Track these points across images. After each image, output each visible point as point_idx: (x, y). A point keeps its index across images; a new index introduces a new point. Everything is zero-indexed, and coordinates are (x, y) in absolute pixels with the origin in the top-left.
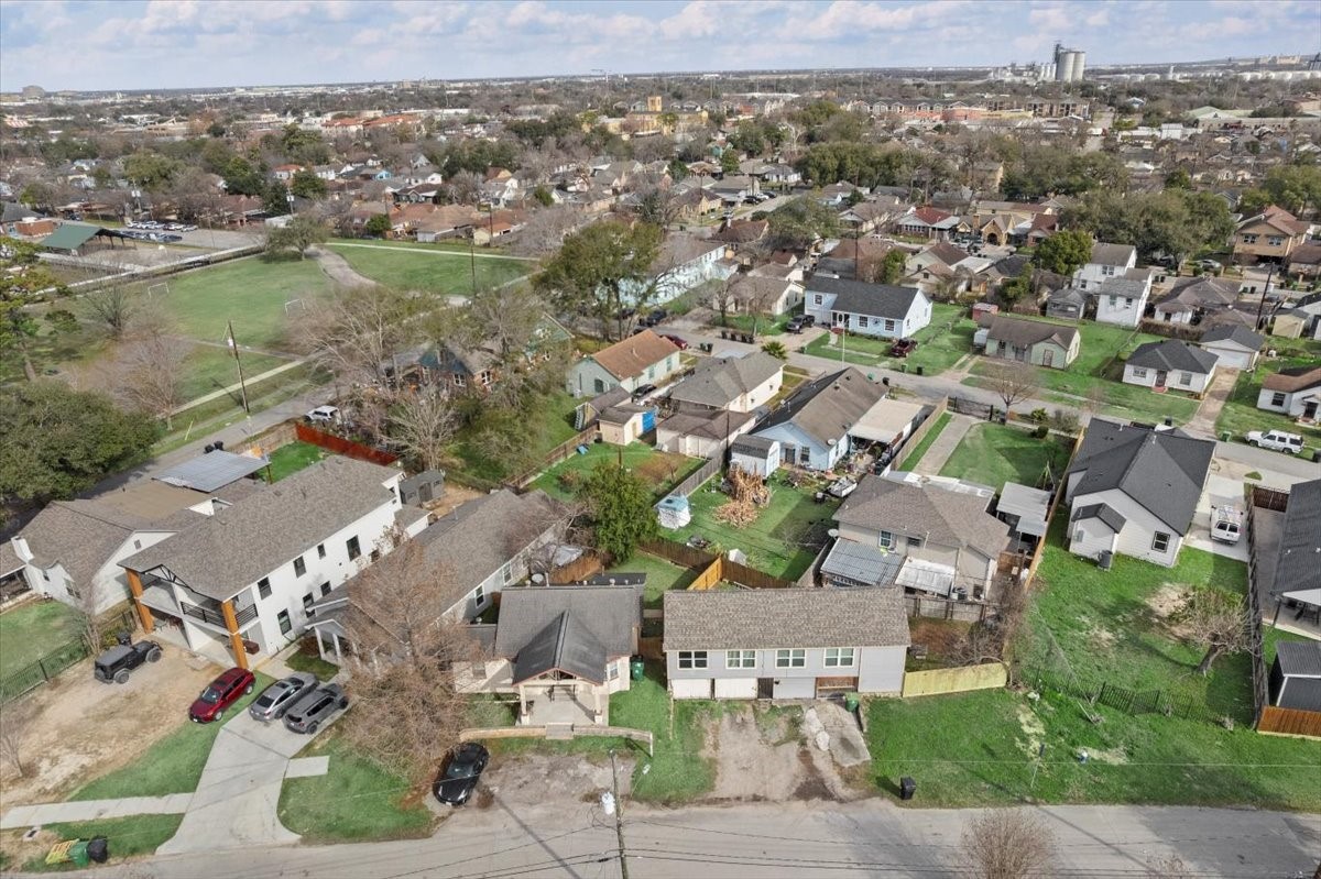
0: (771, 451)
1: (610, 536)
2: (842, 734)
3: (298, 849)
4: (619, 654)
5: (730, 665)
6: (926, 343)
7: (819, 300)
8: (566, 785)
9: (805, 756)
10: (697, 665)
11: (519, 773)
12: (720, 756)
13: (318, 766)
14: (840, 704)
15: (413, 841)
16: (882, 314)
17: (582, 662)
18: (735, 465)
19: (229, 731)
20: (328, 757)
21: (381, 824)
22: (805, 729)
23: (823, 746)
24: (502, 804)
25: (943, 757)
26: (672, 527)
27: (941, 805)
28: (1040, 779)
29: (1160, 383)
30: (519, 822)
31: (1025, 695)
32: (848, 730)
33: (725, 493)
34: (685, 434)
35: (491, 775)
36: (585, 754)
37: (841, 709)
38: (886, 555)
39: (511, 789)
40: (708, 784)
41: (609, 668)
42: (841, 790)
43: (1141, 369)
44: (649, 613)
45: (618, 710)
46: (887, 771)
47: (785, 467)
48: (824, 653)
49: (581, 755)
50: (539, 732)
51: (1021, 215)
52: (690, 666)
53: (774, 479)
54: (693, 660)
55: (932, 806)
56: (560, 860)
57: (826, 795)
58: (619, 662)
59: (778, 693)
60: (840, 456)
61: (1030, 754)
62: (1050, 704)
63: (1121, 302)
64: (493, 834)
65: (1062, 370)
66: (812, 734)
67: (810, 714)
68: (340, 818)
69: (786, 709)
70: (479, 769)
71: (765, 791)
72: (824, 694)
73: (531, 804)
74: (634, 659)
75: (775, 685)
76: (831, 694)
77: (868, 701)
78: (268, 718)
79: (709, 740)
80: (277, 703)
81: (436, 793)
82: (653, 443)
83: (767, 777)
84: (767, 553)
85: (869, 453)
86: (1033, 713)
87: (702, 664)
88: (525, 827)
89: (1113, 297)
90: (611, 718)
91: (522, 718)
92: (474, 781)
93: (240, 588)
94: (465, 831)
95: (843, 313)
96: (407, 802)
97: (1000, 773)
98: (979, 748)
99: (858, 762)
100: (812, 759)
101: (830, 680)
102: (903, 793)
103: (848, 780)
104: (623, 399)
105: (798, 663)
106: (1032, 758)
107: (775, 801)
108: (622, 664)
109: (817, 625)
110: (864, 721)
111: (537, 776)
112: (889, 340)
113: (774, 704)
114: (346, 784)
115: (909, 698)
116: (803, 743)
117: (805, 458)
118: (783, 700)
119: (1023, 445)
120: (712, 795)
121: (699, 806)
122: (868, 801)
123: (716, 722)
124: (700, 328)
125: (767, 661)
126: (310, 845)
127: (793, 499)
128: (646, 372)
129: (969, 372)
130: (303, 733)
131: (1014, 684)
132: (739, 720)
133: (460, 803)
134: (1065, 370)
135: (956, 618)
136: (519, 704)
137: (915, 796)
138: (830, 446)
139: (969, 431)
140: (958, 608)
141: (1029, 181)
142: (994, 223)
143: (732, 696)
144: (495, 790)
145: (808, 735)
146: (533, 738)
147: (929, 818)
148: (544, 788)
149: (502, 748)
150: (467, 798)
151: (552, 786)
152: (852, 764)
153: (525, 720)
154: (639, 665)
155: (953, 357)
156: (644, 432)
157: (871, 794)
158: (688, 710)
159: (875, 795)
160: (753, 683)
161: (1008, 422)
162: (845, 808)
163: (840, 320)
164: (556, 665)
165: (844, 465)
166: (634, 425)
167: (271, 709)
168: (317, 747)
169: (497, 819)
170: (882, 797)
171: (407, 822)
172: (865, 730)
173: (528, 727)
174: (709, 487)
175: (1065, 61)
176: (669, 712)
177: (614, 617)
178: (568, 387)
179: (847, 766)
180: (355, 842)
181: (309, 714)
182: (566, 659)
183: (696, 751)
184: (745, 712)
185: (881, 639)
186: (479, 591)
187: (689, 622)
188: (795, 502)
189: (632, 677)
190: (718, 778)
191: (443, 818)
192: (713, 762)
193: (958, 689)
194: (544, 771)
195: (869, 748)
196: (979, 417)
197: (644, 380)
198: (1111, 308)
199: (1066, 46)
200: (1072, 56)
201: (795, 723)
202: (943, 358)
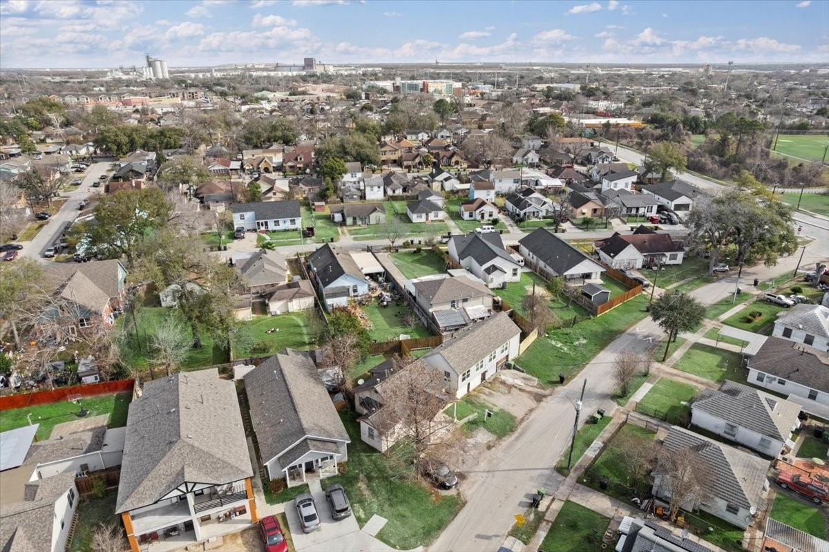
2: (520, 377)
7: (242, 218)
8: (476, 450)
9: (521, 390)
10: (467, 378)
12: (500, 407)
14: (506, 369)
16: (287, 217)
22: (509, 383)
23: (521, 384)
24: (469, 472)
27: (571, 379)
28: (579, 357)
29: (427, 219)
30: (484, 472)
31: (545, 336)
32: (521, 375)
37: (512, 371)
38: (456, 311)
40: (512, 417)
42: (547, 392)
43: (419, 215)
46: (547, 379)
48: (501, 349)
52: (465, 379)
54: (466, 375)
57: (544, 396)
61: (568, 353)
62: (553, 335)
63: (376, 188)
66: (513, 383)
67: (503, 377)
69: (494, 380)
71: (529, 407)
72: (501, 369)
73: (477, 464)
75: (486, 373)
76: (503, 368)
77: (515, 363)
79: (489, 405)
83: (523, 403)
86: (553, 340)
88: (488, 471)
89: (372, 187)
94: (474, 489)
95: (263, 221)
96: (437, 500)
97: (569, 361)
98: (556, 358)
99: (536, 382)
100: (524, 390)
101: (500, 361)
102: (562, 380)
103: (542, 388)
105: (494, 357)
106: (570, 354)
107: (536, 408)
110: (522, 370)
111: (463, 455)
113: (488, 382)
114: (403, 516)
115: (521, 355)
116: (514, 387)
117: (355, 291)
118: (489, 379)
120: (518, 419)
121: (520, 425)
122: (556, 390)
127: (374, 310)
129: (351, 235)
131: (540, 335)
132: (487, 393)
138: (367, 281)
142: (266, 162)
143: (475, 387)
144: (458, 470)
147: (575, 384)
148: (471, 457)
151: (472, 454)
155: (334, 230)
157: (553, 388)
158: (467, 401)
159: (555, 387)
162: (553, 396)
163: (262, 225)
169: (475, 478)
172: (525, 372)
179: (535, 385)
184: (484, 389)
187: (458, 360)
188: (377, 311)
190: (512, 413)
192: (502, 410)
193: (529, 344)
194: (462, 452)
195: (533, 376)
198: (372, 192)
201: (503, 383)
202: (331, 231)
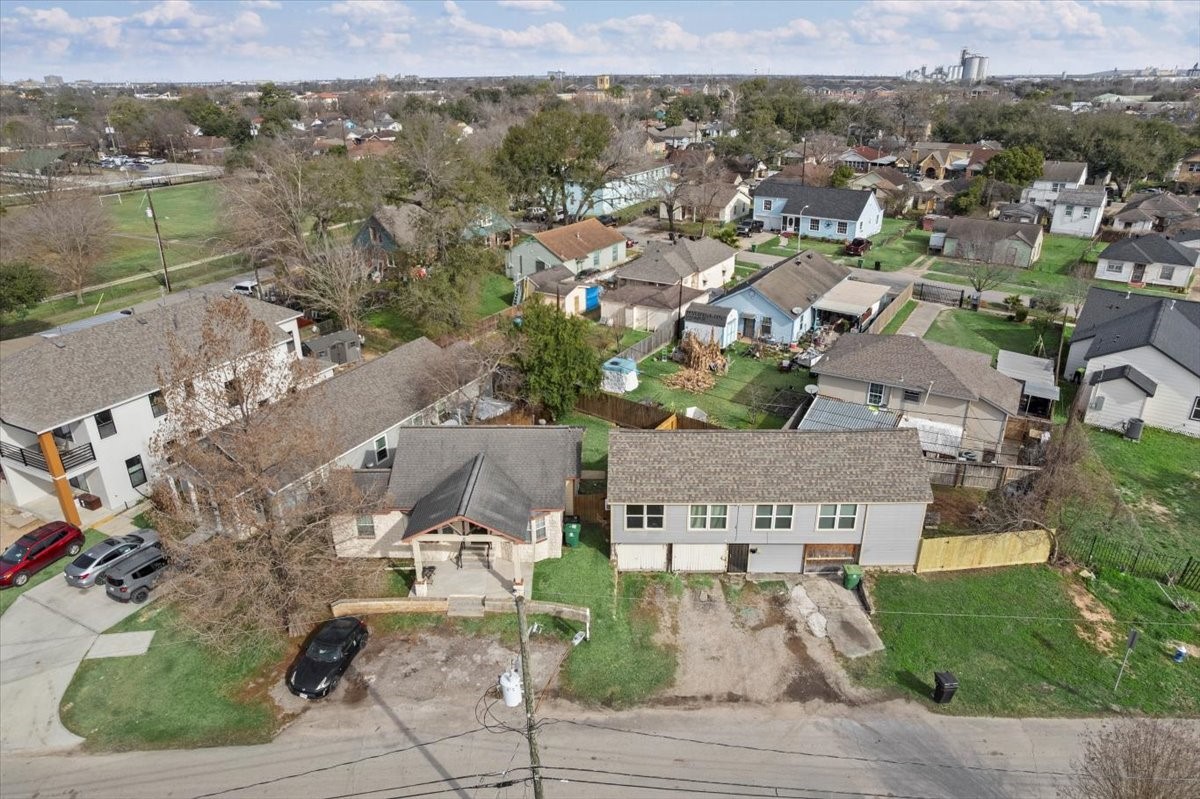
0: (729, 319)
1: (544, 383)
2: (841, 615)
3: (72, 759)
4: (547, 508)
5: (693, 526)
6: (879, 245)
7: (768, 205)
8: (470, 675)
9: (795, 644)
10: (649, 525)
11: (408, 657)
12: (680, 642)
13: (137, 643)
14: (835, 580)
15: (245, 749)
16: (835, 216)
17: (499, 513)
18: (689, 335)
19: (30, 599)
20: (154, 632)
21: (205, 722)
22: (791, 610)
23: (819, 632)
24: (378, 700)
25: (982, 648)
26: (618, 391)
27: (993, 712)
28: (1126, 680)
29: (1137, 279)
30: (399, 723)
31: (1076, 574)
32: (850, 612)
33: (677, 362)
34: (633, 305)
35: (369, 660)
36: (498, 636)
37: (838, 587)
38: (876, 413)
39: (394, 678)
40: (665, 676)
41: (534, 525)
42: (849, 688)
43: (1117, 263)
44: (587, 474)
45: (545, 581)
46: (910, 665)
47: (743, 341)
48: (817, 511)
49: (493, 637)
50: (438, 606)
51: (957, 154)
52: (641, 526)
53: (732, 350)
54: (645, 517)
55: (981, 713)
56: (449, 779)
57: (831, 695)
58: (547, 518)
59: (755, 565)
60: (804, 331)
61: (1101, 648)
62: (1111, 584)
63: (1078, 212)
64: (360, 739)
65: (1026, 268)
66: (802, 617)
67: (797, 592)
68: (147, 714)
69: (764, 585)
70: (352, 652)
71: (744, 689)
72: (814, 567)
73: (418, 699)
74: (567, 519)
75: (750, 555)
76: (822, 567)
77: (871, 576)
78: (84, 582)
79: (666, 621)
80: (99, 564)
81: (288, 682)
82: (597, 318)
83: (746, 669)
84: (729, 418)
85: (835, 330)
86: (1091, 596)
87: (656, 523)
88: (405, 731)
89: (1070, 208)
90: (535, 588)
91: (417, 587)
92: (344, 666)
93: (66, 419)
94: (323, 734)
95: (793, 216)
96: (249, 693)
97: (1065, 672)
98: (1029, 638)
99: (867, 652)
100: (804, 647)
101: (823, 548)
102: (938, 695)
103: (858, 675)
104: (566, 277)
105: (784, 523)
106: (1105, 653)
107: (759, 702)
108: (553, 523)
109: (809, 474)
110: (870, 600)
111: (431, 663)
112: (842, 243)
113: (748, 579)
114: (169, 667)
115: (924, 574)
116: (791, 627)
117: (766, 330)
118: (758, 575)
119: (1002, 327)
120: (670, 692)
121: (653, 706)
122: (889, 703)
123: (675, 599)
124: (647, 233)
125: (742, 522)
126: (92, 754)
127: (754, 369)
128: (591, 256)
129: (929, 269)
130: (126, 601)
131: (1060, 559)
132: (704, 597)
133: (319, 695)
134: (1029, 268)
135: (967, 484)
136: (413, 572)
137: (954, 699)
138: (796, 315)
139: (939, 315)
140: (970, 472)
141: (961, 128)
142: (933, 157)
143: (694, 568)
144: (372, 679)
145: (797, 617)
146: (431, 614)
147: (980, 730)
148: (438, 678)
149: (388, 626)
150: (329, 690)
151: (450, 676)
152: (860, 655)
153: (422, 589)
154: (574, 526)
155: (910, 256)
156: (587, 309)
157: (890, 696)
158: (636, 585)
159: (898, 696)
160: (722, 551)
161: (980, 309)
162: (859, 713)
163: (791, 224)
164: (462, 512)
165: (808, 339)
166: (577, 298)
167: (90, 570)
168: (142, 620)
169: (369, 720)
170: (908, 699)
171: (241, 721)
172: (873, 612)
173: (424, 599)
174: (659, 357)
175: (970, 64)
176: (612, 585)
177: (543, 462)
178: (508, 272)
179: (853, 657)
180: (160, 749)
181: (135, 576)
182: (475, 507)
183: (646, 634)
184: (711, 588)
185: (891, 493)
186: (381, 442)
187: (640, 468)
188: (758, 371)
189: (565, 543)
190: (679, 671)
191: (294, 716)
192: (671, 649)
193: (988, 563)
194: (440, 656)
195: (880, 634)
196: (947, 304)
197: (588, 264)
198: (1068, 218)
199: (971, 52)
200: (977, 61)
201: (778, 602)
202: (899, 258)
